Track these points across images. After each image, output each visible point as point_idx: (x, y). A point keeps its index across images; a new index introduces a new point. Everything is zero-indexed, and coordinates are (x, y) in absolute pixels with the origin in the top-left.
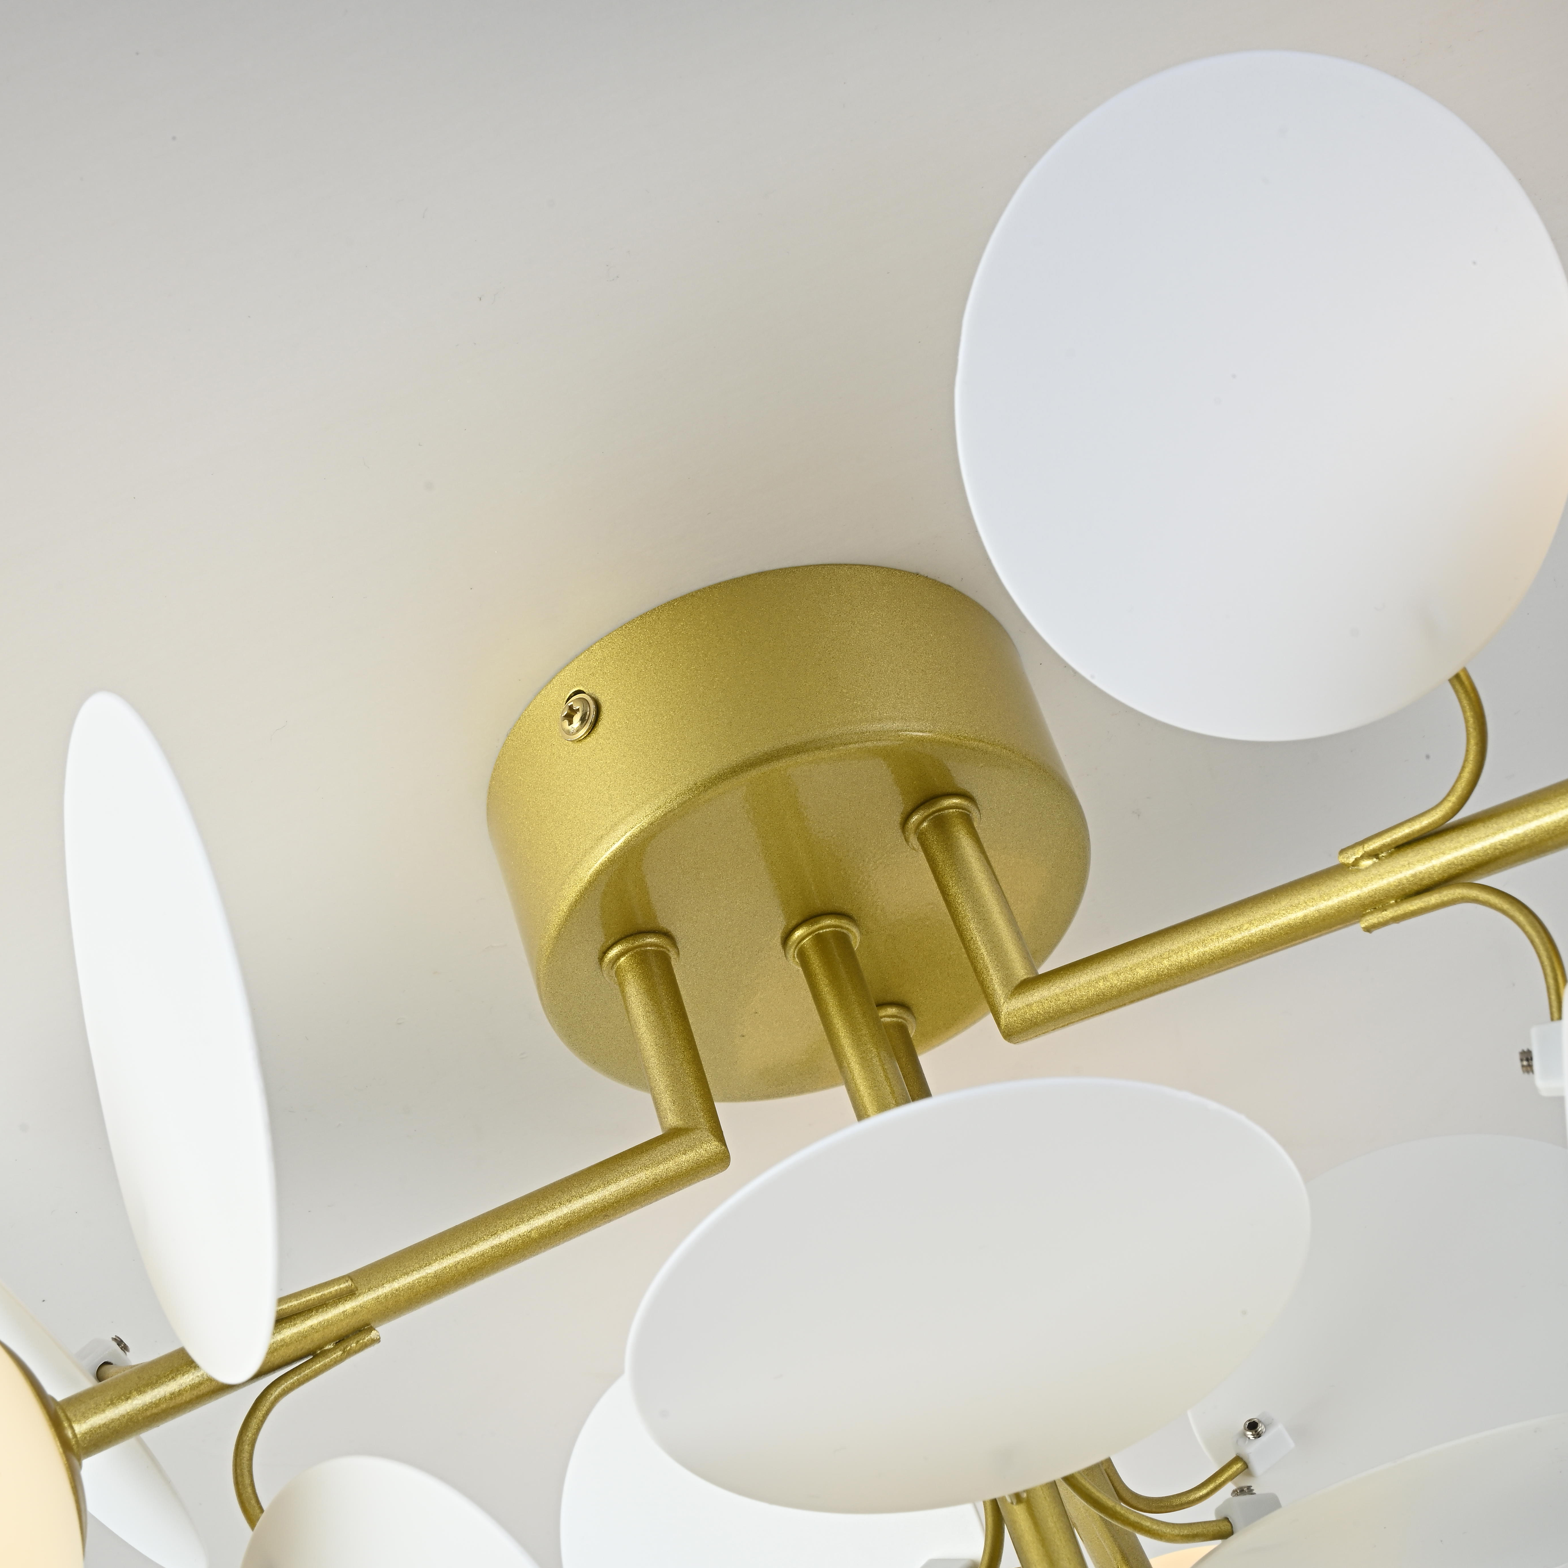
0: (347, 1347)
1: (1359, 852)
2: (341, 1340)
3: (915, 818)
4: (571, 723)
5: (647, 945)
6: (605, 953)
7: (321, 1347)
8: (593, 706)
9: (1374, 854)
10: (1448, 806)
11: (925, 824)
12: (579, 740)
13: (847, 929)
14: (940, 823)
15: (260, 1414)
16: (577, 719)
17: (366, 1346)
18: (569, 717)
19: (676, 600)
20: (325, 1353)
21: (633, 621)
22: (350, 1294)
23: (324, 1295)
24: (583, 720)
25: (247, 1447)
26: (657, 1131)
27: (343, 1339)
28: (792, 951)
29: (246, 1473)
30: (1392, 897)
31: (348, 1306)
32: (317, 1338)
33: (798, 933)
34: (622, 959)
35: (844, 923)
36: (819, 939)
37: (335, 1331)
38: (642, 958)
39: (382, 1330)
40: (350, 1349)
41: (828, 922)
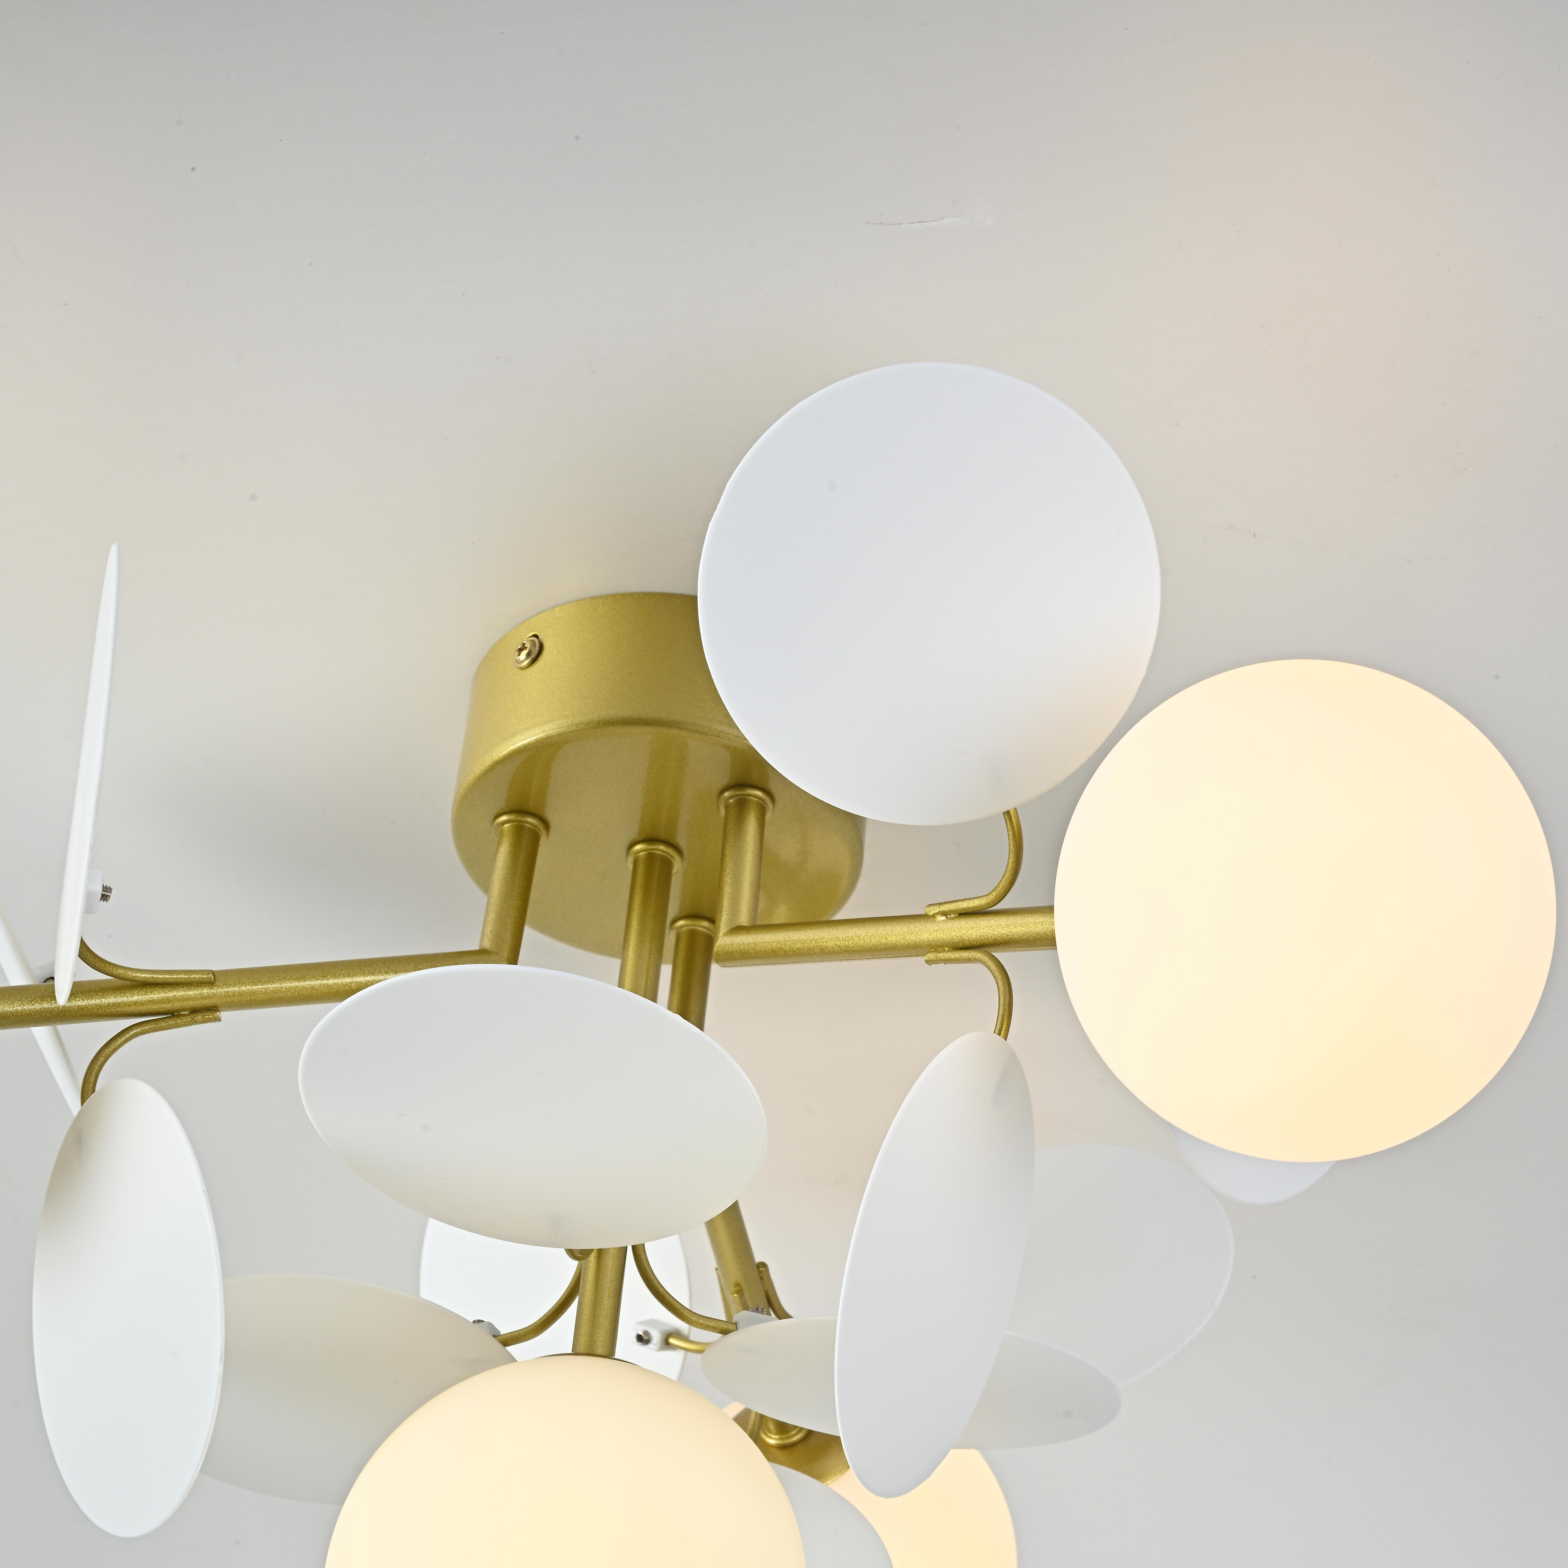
0: (196, 1016)
1: (936, 910)
2: (194, 1011)
3: (726, 794)
4: (519, 655)
5: (527, 822)
6: (497, 817)
7: (179, 1011)
8: (537, 648)
9: (944, 914)
10: (991, 898)
11: (731, 801)
12: (522, 669)
13: (672, 856)
14: (742, 804)
15: (119, 1041)
16: (524, 654)
17: (210, 1021)
18: (520, 650)
19: (618, 594)
20: (179, 1016)
21: (586, 599)
22: (210, 984)
23: (190, 978)
24: (528, 655)
25: (102, 1059)
26: (475, 947)
27: (196, 1011)
28: (631, 859)
29: (94, 1075)
30: (947, 946)
31: (205, 991)
32: (177, 1005)
33: (638, 847)
34: (506, 826)
35: (670, 851)
36: (651, 857)
37: (191, 1004)
38: (519, 830)
39: (224, 1015)
40: (197, 1019)
41: (662, 847)
